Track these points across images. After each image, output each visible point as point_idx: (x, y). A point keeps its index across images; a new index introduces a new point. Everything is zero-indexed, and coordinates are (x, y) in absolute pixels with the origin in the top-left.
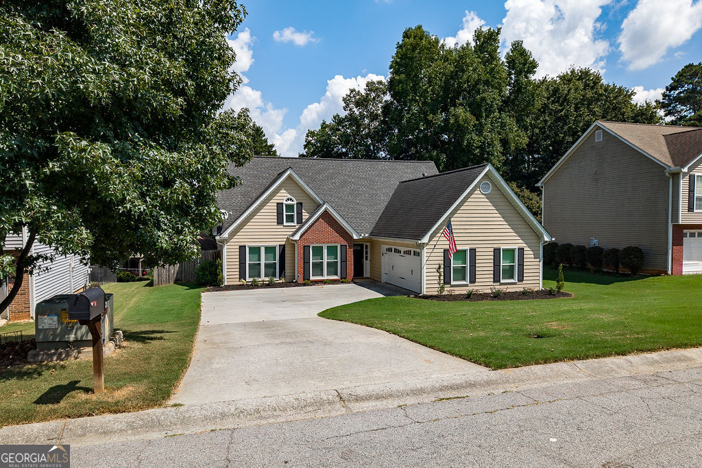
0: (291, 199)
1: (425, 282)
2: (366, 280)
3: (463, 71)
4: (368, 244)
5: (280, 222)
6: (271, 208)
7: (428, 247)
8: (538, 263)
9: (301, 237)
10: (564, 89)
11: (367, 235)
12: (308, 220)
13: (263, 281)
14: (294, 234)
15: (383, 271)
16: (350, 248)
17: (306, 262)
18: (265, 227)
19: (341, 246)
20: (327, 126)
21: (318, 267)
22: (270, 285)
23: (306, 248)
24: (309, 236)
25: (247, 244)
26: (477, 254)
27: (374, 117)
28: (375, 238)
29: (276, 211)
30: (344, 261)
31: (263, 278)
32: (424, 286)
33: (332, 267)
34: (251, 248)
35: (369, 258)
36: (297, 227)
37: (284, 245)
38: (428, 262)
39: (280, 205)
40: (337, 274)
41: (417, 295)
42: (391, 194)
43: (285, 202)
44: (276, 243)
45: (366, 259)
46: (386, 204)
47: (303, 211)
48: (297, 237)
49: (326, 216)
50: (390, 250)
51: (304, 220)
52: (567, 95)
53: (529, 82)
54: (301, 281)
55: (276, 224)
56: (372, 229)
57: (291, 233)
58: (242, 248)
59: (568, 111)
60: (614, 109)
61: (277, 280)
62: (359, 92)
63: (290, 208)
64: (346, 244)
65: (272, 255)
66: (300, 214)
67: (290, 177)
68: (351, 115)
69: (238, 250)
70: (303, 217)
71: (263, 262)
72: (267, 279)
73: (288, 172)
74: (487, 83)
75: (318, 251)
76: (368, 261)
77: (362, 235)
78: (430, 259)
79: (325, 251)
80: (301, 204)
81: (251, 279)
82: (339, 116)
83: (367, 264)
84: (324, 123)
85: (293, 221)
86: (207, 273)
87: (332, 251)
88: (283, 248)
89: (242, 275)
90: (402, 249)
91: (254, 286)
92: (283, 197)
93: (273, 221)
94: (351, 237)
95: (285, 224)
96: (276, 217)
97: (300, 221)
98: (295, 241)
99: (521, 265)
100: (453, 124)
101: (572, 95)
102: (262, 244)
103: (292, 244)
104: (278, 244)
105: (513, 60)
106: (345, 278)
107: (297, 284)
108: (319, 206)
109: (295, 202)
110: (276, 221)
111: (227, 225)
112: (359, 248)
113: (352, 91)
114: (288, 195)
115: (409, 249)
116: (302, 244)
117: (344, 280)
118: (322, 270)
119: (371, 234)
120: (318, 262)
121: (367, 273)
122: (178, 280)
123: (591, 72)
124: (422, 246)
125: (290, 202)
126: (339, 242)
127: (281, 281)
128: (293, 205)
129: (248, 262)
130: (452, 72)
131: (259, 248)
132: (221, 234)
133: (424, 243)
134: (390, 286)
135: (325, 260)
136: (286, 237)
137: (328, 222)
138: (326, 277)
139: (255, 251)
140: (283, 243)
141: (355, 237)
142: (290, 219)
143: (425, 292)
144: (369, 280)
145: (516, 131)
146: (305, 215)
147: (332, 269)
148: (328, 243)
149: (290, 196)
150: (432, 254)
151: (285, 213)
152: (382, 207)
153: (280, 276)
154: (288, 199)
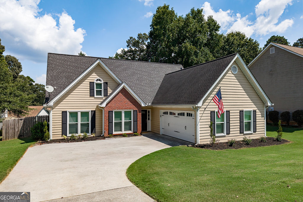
0: (100, 80)
1: (199, 135)
2: (149, 133)
3: (188, 26)
4: (150, 110)
5: (92, 95)
6: (86, 85)
7: (201, 109)
8: (263, 120)
9: (106, 105)
10: (231, 39)
11: (150, 104)
12: (111, 94)
13: (79, 136)
14: (102, 103)
15: (161, 127)
16: (139, 112)
17: (110, 122)
18: (80, 98)
19: (134, 111)
20: (118, 55)
21: (118, 125)
22: (84, 139)
23: (110, 113)
24: (112, 104)
25: (68, 110)
26: (231, 114)
27: (142, 51)
28: (155, 106)
29: (89, 87)
30: (135, 121)
31: (80, 134)
32: (199, 138)
33: (128, 125)
34: (70, 113)
35: (150, 119)
36: (104, 98)
37: (95, 111)
38: (201, 121)
39: (92, 84)
40: (131, 130)
41: (193, 145)
42: (161, 81)
43: (95, 82)
44: (89, 109)
45: (149, 119)
46: (159, 86)
47: (108, 88)
48: (104, 105)
49: (124, 91)
50: (166, 113)
51: (108, 94)
52: (233, 41)
53: (217, 34)
54: (106, 135)
55: (89, 96)
56: (152, 100)
57: (100, 103)
58: (64, 113)
59: (234, 49)
60: (253, 49)
61: (89, 135)
62: (134, 38)
63: (99, 85)
64: (137, 109)
65: (86, 118)
66: (106, 90)
67: (99, 65)
68: (130, 50)
69: (61, 115)
70: (108, 92)
71: (79, 122)
72: (82, 134)
73: (98, 61)
74: (200, 32)
75: (118, 115)
76: (150, 121)
77: (147, 104)
78: (202, 118)
79: (123, 115)
80: (107, 83)
81: (70, 135)
82: (124, 50)
83: (149, 123)
84: (117, 54)
85: (101, 95)
86: (38, 131)
87: (128, 114)
88: (94, 113)
89: (64, 132)
90: (177, 112)
91: (73, 140)
92: (94, 78)
93: (86, 94)
94: (140, 105)
95: (95, 96)
96: (89, 92)
97: (106, 95)
98: (103, 108)
99: (255, 121)
100: (184, 51)
101: (235, 42)
102: (79, 110)
103: (101, 110)
104: (90, 110)
105: (209, 24)
106: (136, 132)
107: (104, 138)
108: (119, 85)
109: (102, 82)
110: (89, 94)
111: (52, 97)
112: (144, 113)
113: (131, 38)
114: (97, 77)
115: (183, 112)
116: (107, 110)
117: (135, 134)
118: (121, 127)
119: (153, 103)
120: (118, 122)
121: (149, 128)
122: (21, 136)
123: (241, 33)
124: (197, 109)
125: (99, 82)
126: (132, 109)
127: (92, 136)
128: (101, 84)
129: (68, 123)
130: (182, 26)
131: (76, 113)
132: (48, 103)
133: (198, 107)
134: (167, 137)
135: (123, 121)
136: (96, 105)
137: (125, 96)
138: (123, 132)
139: (74, 115)
140: (94, 109)
141: (143, 105)
142: (99, 93)
143: (199, 142)
144: (151, 133)
145: (212, 57)
146: (110, 91)
147: (128, 127)
148: (125, 109)
149: (99, 78)
150: (204, 115)
151: (95, 89)
152: (157, 88)
153: (92, 132)
154: (98, 80)
